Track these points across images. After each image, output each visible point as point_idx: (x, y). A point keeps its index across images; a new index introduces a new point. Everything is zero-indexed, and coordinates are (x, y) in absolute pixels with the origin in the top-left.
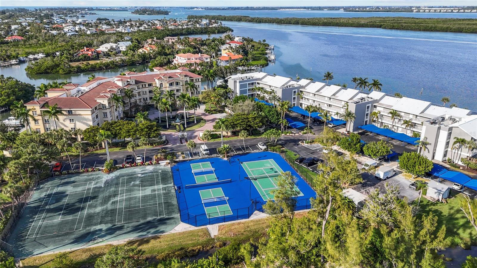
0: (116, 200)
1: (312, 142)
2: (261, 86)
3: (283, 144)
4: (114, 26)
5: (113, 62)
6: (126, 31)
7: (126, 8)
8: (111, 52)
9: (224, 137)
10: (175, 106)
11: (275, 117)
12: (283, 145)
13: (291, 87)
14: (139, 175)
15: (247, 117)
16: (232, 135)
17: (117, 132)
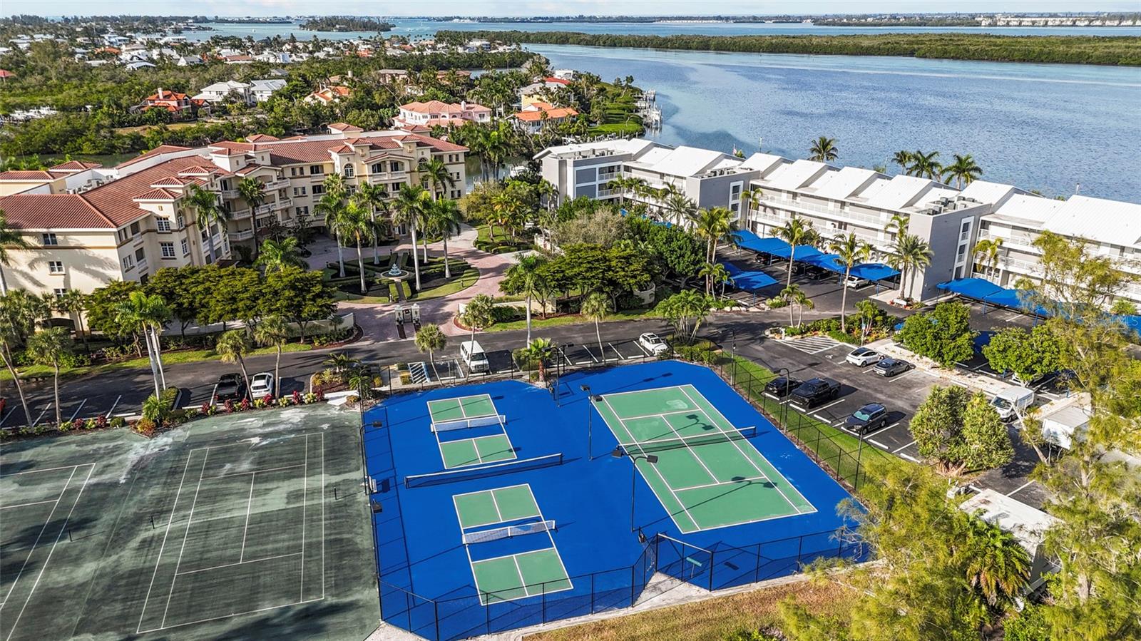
0: (157, 531)
1: (805, 333)
2: (635, 175)
3: (716, 339)
4: (250, 50)
5: (233, 126)
6: (278, 61)
7: (288, 18)
8: (232, 102)
9: (533, 316)
10: (389, 231)
11: (689, 257)
12: (718, 340)
13: (725, 175)
14: (255, 440)
15: (605, 257)
16: (557, 311)
17: (197, 300)
